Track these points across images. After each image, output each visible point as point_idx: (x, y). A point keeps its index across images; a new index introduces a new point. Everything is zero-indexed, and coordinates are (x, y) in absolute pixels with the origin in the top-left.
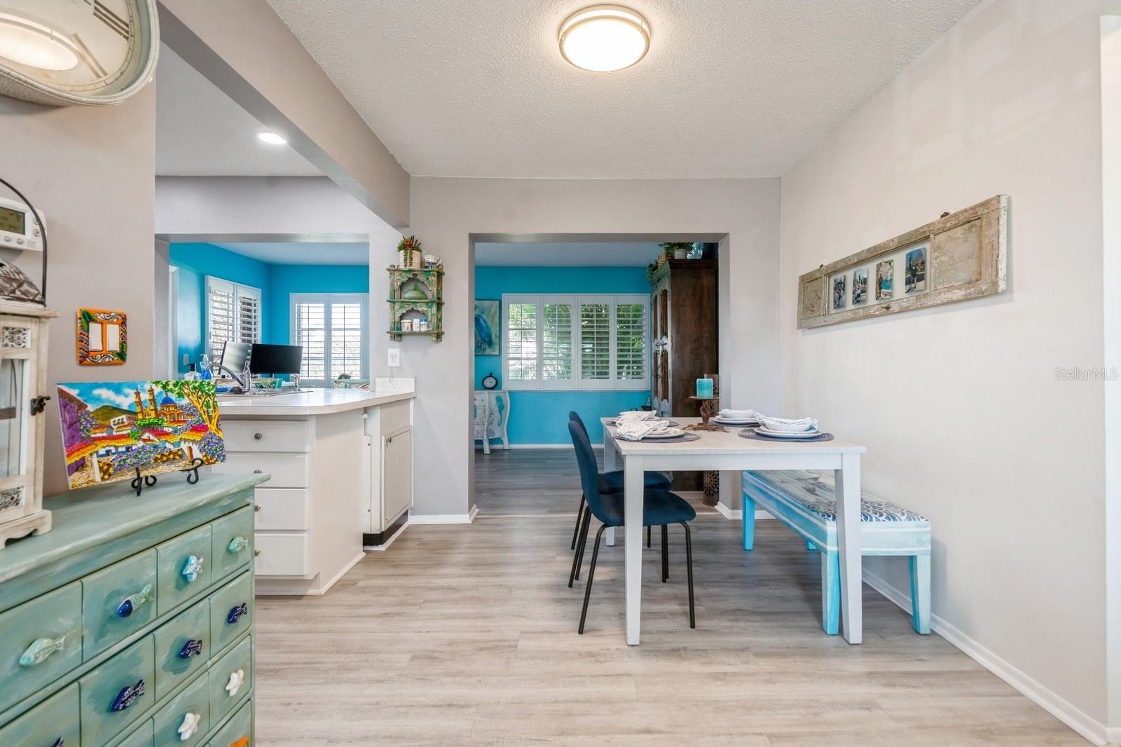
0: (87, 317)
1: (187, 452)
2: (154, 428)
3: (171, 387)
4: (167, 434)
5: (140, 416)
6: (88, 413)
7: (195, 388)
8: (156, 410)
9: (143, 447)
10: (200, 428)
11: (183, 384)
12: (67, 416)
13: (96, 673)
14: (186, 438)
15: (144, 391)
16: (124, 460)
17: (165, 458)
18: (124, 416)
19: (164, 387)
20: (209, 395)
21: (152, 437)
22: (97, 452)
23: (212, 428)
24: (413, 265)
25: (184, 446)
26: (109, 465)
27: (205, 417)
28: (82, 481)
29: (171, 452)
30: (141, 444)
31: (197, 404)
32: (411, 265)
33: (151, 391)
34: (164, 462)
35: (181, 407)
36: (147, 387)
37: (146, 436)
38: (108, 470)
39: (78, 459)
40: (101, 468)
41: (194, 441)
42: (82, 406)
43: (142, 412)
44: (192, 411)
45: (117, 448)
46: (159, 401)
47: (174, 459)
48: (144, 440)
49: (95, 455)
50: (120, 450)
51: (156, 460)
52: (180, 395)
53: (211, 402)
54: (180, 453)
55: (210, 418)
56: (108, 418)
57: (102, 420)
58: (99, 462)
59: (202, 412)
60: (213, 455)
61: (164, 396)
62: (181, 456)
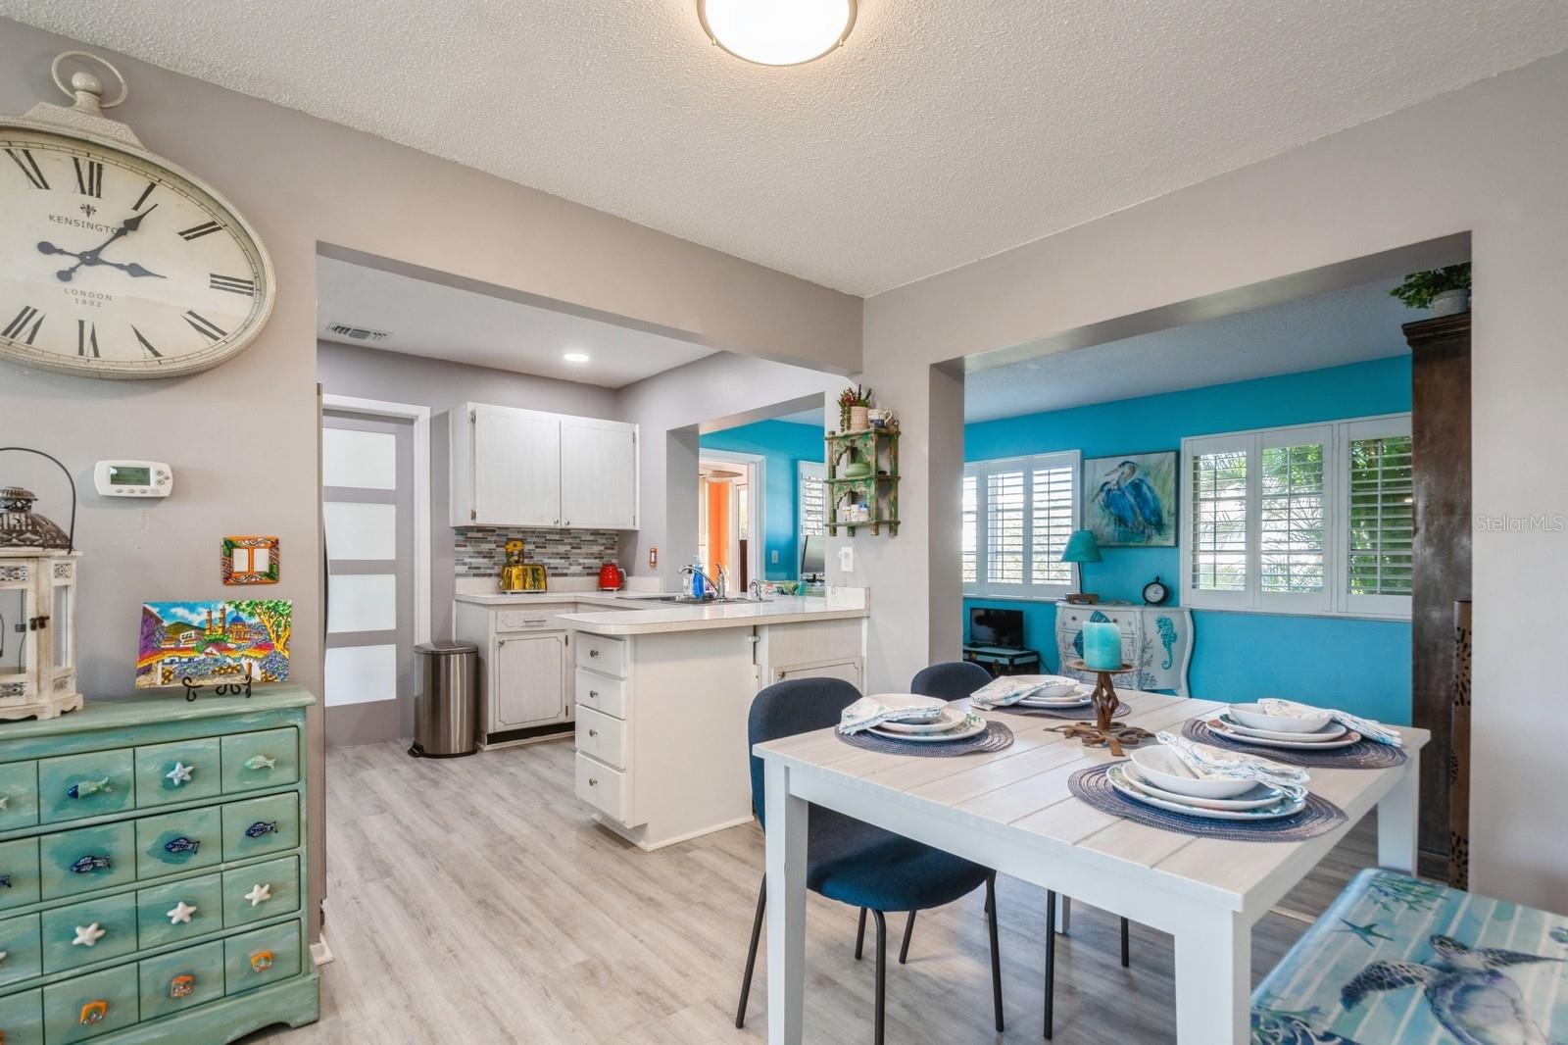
0: (230, 546)
1: (246, 667)
2: (218, 643)
3: (244, 606)
4: (230, 649)
5: (207, 633)
6: (163, 627)
7: (268, 608)
8: (224, 627)
9: (204, 660)
10: (265, 646)
11: (256, 604)
12: (145, 629)
13: (59, 835)
14: (249, 654)
15: (217, 610)
16: (185, 669)
17: (222, 672)
18: (193, 632)
19: (237, 607)
20: (282, 615)
21: (214, 652)
22: (163, 660)
23: (279, 647)
24: (852, 427)
25: (245, 662)
26: (171, 672)
27: (273, 636)
28: (145, 683)
29: (229, 666)
30: (203, 656)
31: (267, 624)
32: (849, 428)
33: (223, 611)
34: (221, 674)
35: (250, 626)
36: (220, 606)
37: (208, 650)
38: (168, 676)
39: (146, 664)
40: (163, 674)
41: (256, 658)
42: (159, 621)
43: (210, 629)
44: (260, 629)
45: (180, 658)
46: (229, 619)
47: (231, 673)
48: (207, 654)
49: (161, 663)
50: (183, 660)
51: (214, 672)
52: (251, 615)
53: (283, 622)
54: (239, 668)
55: (278, 637)
56: (179, 633)
57: (174, 634)
58: (163, 669)
59: (271, 631)
60: (273, 673)
61: (235, 615)
62: (239, 671)
